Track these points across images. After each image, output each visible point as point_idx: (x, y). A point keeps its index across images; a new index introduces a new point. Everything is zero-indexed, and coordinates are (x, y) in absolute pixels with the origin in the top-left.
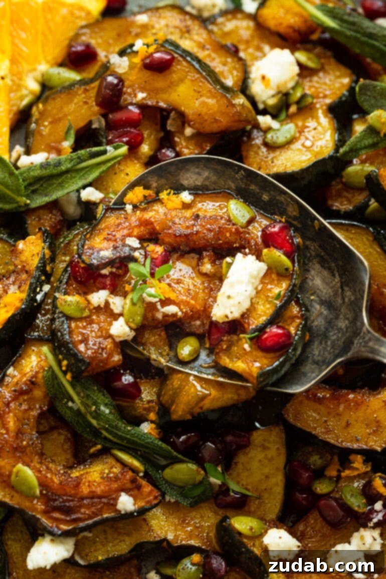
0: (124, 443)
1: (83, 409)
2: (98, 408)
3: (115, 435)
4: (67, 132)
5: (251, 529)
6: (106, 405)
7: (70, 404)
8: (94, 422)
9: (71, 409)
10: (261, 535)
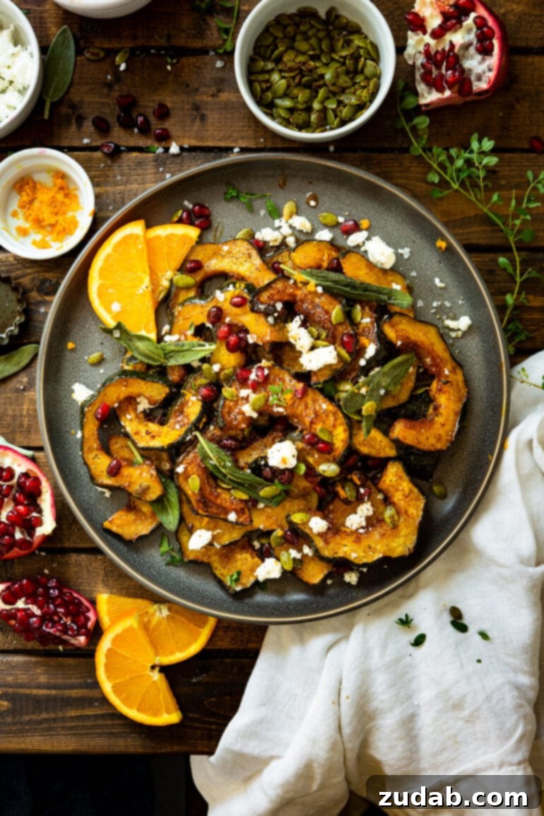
0: (239, 481)
1: (217, 464)
2: (225, 463)
3: (235, 477)
4: (191, 326)
5: (302, 520)
6: (229, 462)
7: (211, 462)
8: (223, 470)
9: (211, 464)
10: (308, 521)
